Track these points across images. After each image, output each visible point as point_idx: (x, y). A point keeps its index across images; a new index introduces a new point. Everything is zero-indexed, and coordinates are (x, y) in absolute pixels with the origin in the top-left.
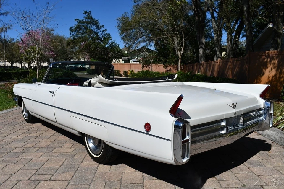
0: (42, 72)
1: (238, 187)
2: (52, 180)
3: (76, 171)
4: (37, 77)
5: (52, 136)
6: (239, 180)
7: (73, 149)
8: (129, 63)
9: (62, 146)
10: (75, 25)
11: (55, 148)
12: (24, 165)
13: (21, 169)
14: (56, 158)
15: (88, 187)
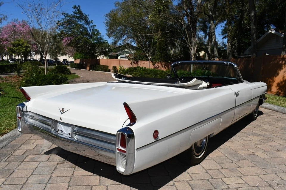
8: (119, 58)
10: (62, 19)
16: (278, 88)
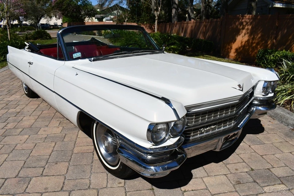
0: (12, 31)
1: (246, 172)
2: (45, 175)
3: (70, 160)
4: (8, 37)
5: (35, 112)
6: (245, 163)
7: (61, 128)
8: (103, 21)
9: (47, 124)
11: (41, 128)
12: (8, 155)
13: (5, 160)
14: (45, 143)
15: (89, 183)
16: (236, 54)
